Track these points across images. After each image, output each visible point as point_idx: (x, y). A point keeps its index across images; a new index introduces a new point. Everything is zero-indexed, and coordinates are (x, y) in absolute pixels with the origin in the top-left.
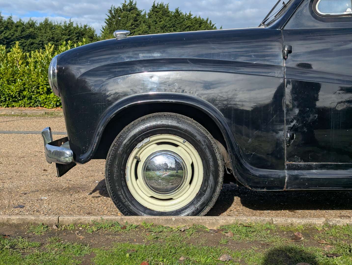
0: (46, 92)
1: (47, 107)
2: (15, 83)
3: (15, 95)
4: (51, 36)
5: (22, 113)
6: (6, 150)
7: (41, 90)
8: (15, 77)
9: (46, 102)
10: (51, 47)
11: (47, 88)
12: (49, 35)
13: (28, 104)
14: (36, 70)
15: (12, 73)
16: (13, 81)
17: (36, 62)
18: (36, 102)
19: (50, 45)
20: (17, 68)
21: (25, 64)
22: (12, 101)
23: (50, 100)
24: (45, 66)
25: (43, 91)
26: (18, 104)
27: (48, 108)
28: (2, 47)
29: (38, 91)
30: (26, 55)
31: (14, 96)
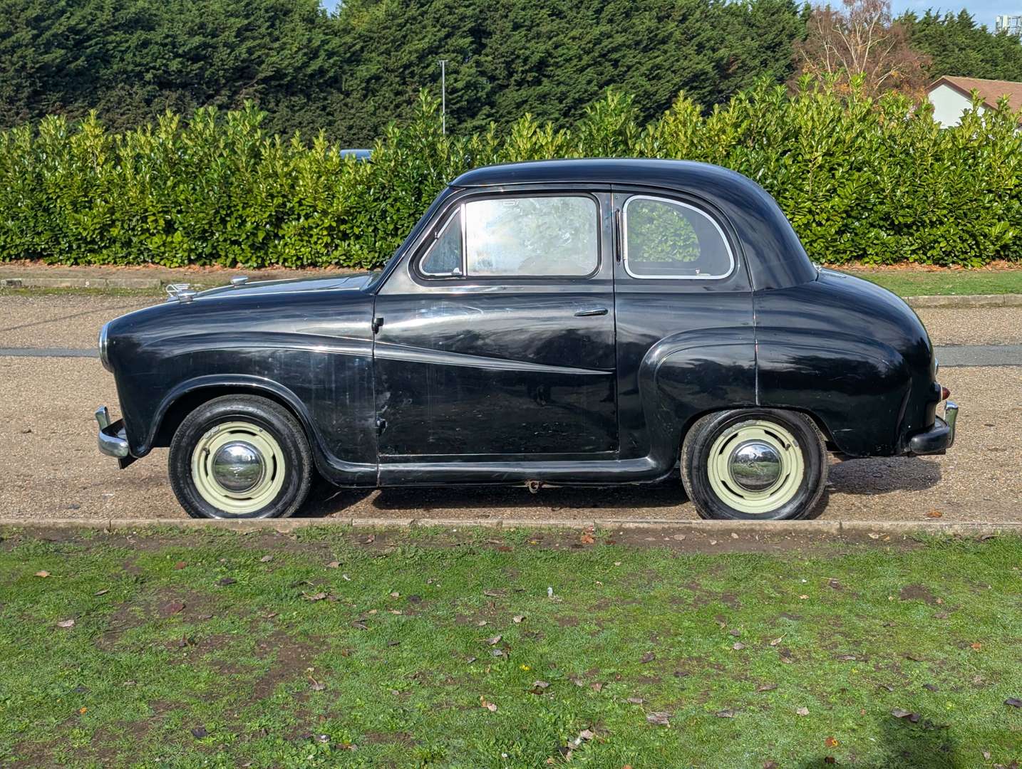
0: (163, 230)
1: (168, 265)
2: (91, 209)
3: (91, 236)
4: (197, 21)
5: (107, 285)
6: (64, 401)
7: (150, 225)
8: (91, 195)
9: (164, 253)
10: (172, 119)
11: (164, 220)
12: (191, 18)
13: (122, 257)
14: (138, 177)
15: (82, 185)
16: (87, 204)
17: (138, 157)
18: (142, 253)
19: (169, 114)
20: (95, 173)
21: (113, 162)
22: (86, 250)
23: (172, 248)
24: (160, 166)
25: (155, 228)
26: (101, 258)
27: (170, 267)
28: (58, 122)
29: (145, 226)
30: (114, 140)
31: (89, 240)
